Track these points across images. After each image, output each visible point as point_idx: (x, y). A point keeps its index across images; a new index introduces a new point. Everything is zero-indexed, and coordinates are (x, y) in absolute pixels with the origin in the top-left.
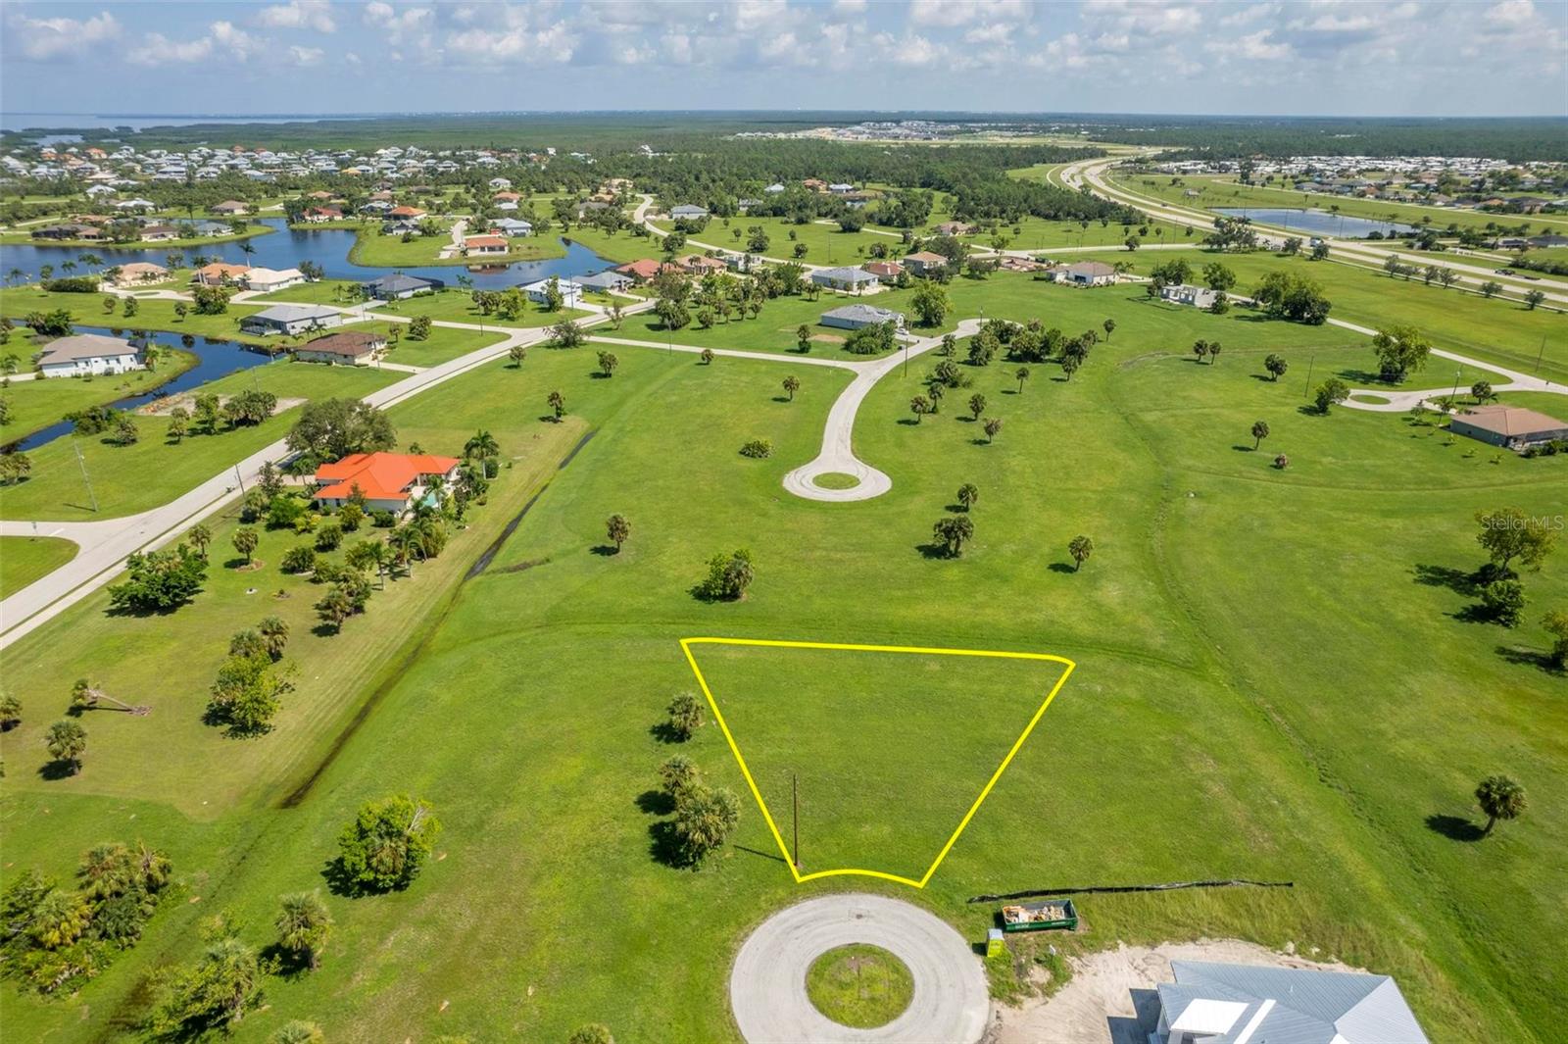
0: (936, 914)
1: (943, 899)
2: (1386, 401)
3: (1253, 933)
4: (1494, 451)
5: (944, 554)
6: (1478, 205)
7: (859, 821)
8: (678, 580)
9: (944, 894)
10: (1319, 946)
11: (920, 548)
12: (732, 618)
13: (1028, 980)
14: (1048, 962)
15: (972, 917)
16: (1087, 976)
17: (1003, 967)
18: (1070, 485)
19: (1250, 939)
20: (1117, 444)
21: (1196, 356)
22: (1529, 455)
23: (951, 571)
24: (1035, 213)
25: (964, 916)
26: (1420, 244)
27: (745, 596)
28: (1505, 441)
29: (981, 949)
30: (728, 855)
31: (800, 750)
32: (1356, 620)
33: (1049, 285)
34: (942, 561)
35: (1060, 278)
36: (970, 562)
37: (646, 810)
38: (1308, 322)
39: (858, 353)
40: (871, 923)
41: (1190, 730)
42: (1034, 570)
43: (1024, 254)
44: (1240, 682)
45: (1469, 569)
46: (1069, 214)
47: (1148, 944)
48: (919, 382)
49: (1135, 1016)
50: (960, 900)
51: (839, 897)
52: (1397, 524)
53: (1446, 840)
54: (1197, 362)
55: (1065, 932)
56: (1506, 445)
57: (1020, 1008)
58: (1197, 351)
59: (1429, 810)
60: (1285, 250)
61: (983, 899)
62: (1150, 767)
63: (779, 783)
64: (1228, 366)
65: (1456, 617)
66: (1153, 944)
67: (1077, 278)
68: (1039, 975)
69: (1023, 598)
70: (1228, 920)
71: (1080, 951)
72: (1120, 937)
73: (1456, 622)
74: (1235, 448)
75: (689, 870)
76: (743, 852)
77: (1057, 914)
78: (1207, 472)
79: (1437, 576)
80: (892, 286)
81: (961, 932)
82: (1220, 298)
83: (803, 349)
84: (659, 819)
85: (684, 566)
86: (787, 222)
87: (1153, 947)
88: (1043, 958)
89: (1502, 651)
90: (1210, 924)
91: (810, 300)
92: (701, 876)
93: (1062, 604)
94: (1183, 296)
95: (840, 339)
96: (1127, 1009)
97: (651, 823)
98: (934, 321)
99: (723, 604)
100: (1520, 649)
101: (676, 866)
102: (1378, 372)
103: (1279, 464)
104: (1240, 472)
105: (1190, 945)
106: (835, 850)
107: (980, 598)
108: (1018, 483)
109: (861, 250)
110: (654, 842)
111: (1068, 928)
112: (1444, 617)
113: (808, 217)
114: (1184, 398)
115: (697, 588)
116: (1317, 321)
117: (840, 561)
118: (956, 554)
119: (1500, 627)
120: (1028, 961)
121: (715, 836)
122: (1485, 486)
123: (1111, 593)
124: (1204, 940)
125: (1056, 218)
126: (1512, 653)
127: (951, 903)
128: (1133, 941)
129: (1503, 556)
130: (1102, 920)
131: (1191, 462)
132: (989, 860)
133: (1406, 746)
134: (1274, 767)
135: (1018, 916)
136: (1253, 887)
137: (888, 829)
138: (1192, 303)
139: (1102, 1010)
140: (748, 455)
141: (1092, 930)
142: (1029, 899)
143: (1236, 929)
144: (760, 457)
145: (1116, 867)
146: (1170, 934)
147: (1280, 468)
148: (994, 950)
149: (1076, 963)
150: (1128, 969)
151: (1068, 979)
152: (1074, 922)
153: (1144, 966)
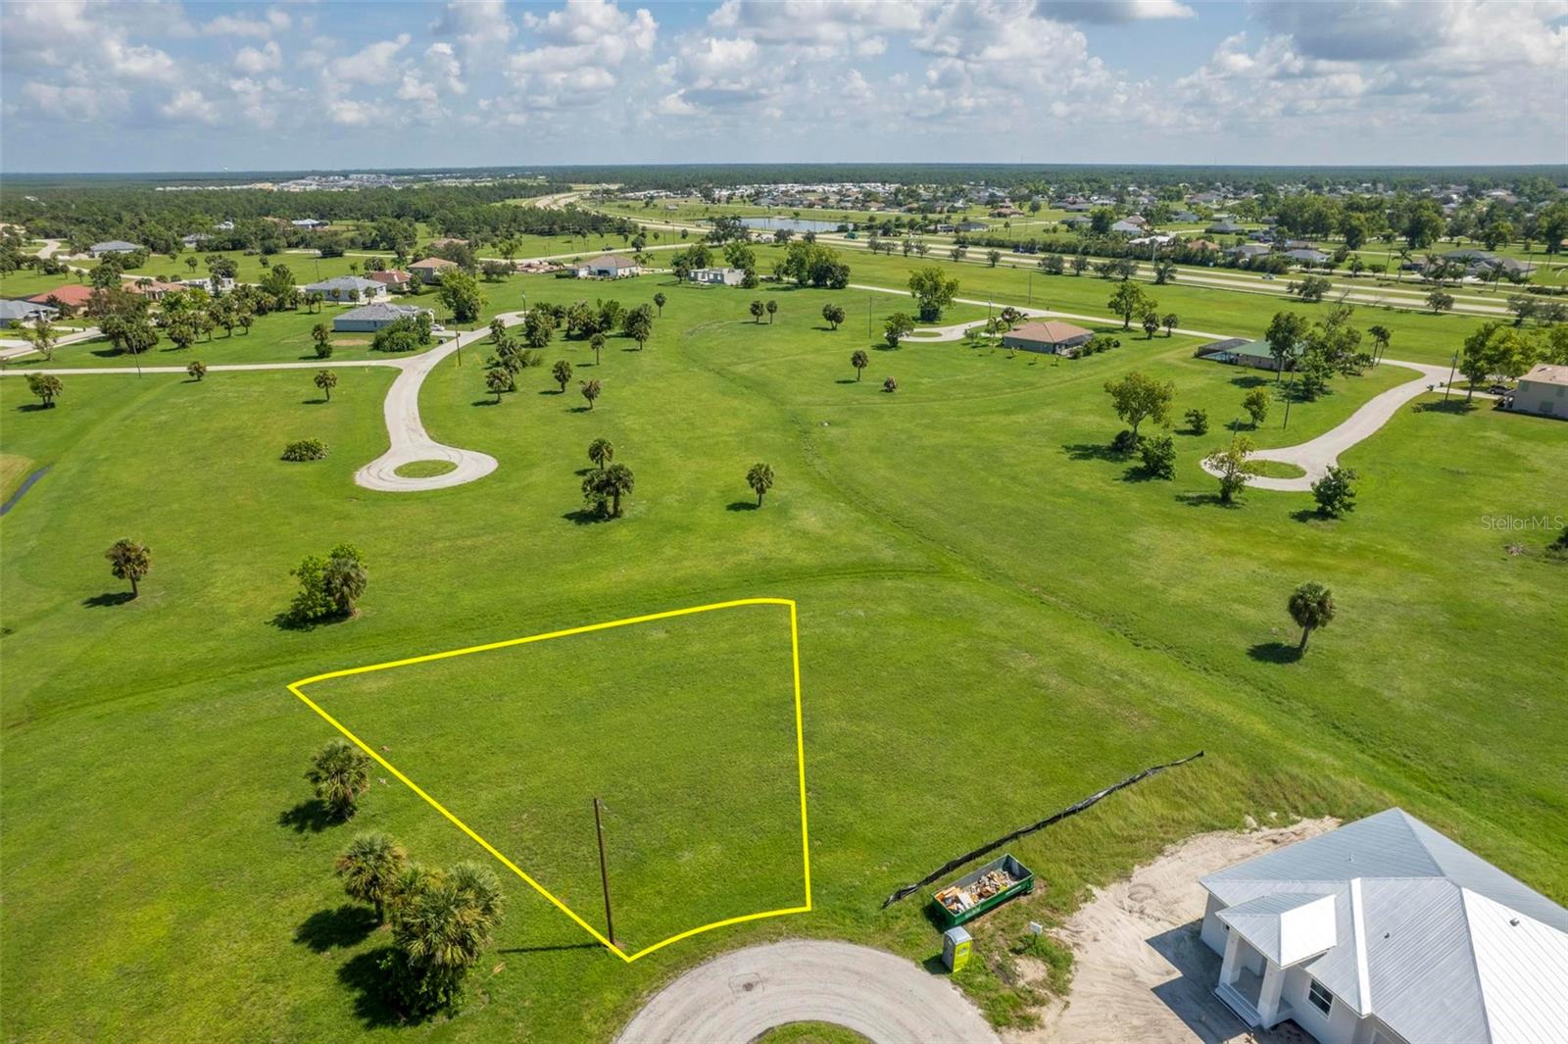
0: (850, 941)
1: (848, 916)
2: (939, 335)
3: (1210, 820)
4: (1049, 358)
5: (602, 517)
6: (903, 209)
7: (672, 850)
8: (245, 613)
9: (844, 908)
10: (1274, 808)
11: (569, 517)
12: (351, 641)
13: (1021, 983)
14: (1031, 947)
15: (897, 926)
16: (1088, 945)
17: (981, 978)
18: (699, 433)
19: (1212, 828)
20: (724, 394)
21: (754, 318)
22: (1075, 356)
23: (618, 533)
24: (529, 231)
25: (887, 929)
26: (880, 232)
27: (359, 608)
28: (1052, 348)
29: (939, 965)
30: (497, 970)
31: (535, 782)
32: (1052, 498)
33: (573, 281)
34: (602, 525)
35: (583, 273)
36: (637, 519)
37: (320, 946)
38: (833, 287)
39: (393, 350)
40: (771, 989)
41: (983, 630)
42: (712, 515)
43: (535, 261)
44: (992, 574)
45: (1106, 442)
46: (563, 228)
47: (1120, 877)
48: (479, 368)
49: (1179, 974)
50: (871, 908)
51: (700, 970)
52: (1021, 418)
53: (1279, 666)
54: (756, 323)
55: (1023, 900)
56: (1054, 352)
57: (1042, 1027)
58: (754, 313)
59: (1244, 644)
60: (776, 241)
61: (899, 896)
62: (973, 678)
63: (526, 836)
64: (786, 323)
65: (1125, 479)
66: (1125, 875)
67: (601, 272)
68: (1030, 970)
69: (717, 543)
70: (1176, 815)
71: (1056, 918)
72: (1086, 881)
73: (1127, 484)
74: (839, 382)
75: (440, 1019)
76: (517, 956)
77: (1004, 883)
78: (826, 403)
79: (1085, 452)
80: (403, 293)
81: (893, 951)
82: (749, 274)
83: (323, 353)
84: (349, 954)
85: (251, 595)
86: (251, 254)
87: (1128, 878)
88: (1020, 946)
89: (1180, 499)
90: (1161, 827)
91: (311, 313)
92: (465, 1019)
93: (759, 540)
94: (712, 277)
95: (366, 341)
96: (1160, 970)
97: (339, 964)
98: (470, 315)
99: (329, 628)
100: (1190, 495)
101: (414, 1022)
102: (918, 315)
103: (889, 387)
104: (857, 400)
105: (1161, 860)
106: (659, 902)
107: (669, 552)
108: (645, 439)
109: (353, 268)
110: (357, 994)
111: (1024, 892)
112: (1117, 482)
113: (277, 246)
114: (764, 351)
115: (281, 616)
116: (839, 284)
117: (473, 549)
118: (617, 514)
119: (1161, 481)
120: (1004, 956)
122: (1060, 383)
123: (809, 519)
124: (1169, 848)
125: (550, 233)
126: (1188, 498)
127: (859, 917)
128: (1103, 879)
129: (1135, 420)
130: (1053, 868)
131: (805, 399)
132: (871, 843)
133: (1179, 593)
134: (1086, 643)
135: (957, 900)
136: (1170, 770)
137: (715, 849)
138: (722, 282)
139: (1137, 983)
140: (295, 459)
141: (1050, 884)
142: (955, 873)
143: (1191, 822)
144: (312, 459)
145: (1020, 798)
146: (1133, 855)
147: (891, 391)
148: (961, 959)
149: (1063, 934)
150: (1123, 917)
151: (1069, 960)
152: (1030, 881)
153: (1137, 906)
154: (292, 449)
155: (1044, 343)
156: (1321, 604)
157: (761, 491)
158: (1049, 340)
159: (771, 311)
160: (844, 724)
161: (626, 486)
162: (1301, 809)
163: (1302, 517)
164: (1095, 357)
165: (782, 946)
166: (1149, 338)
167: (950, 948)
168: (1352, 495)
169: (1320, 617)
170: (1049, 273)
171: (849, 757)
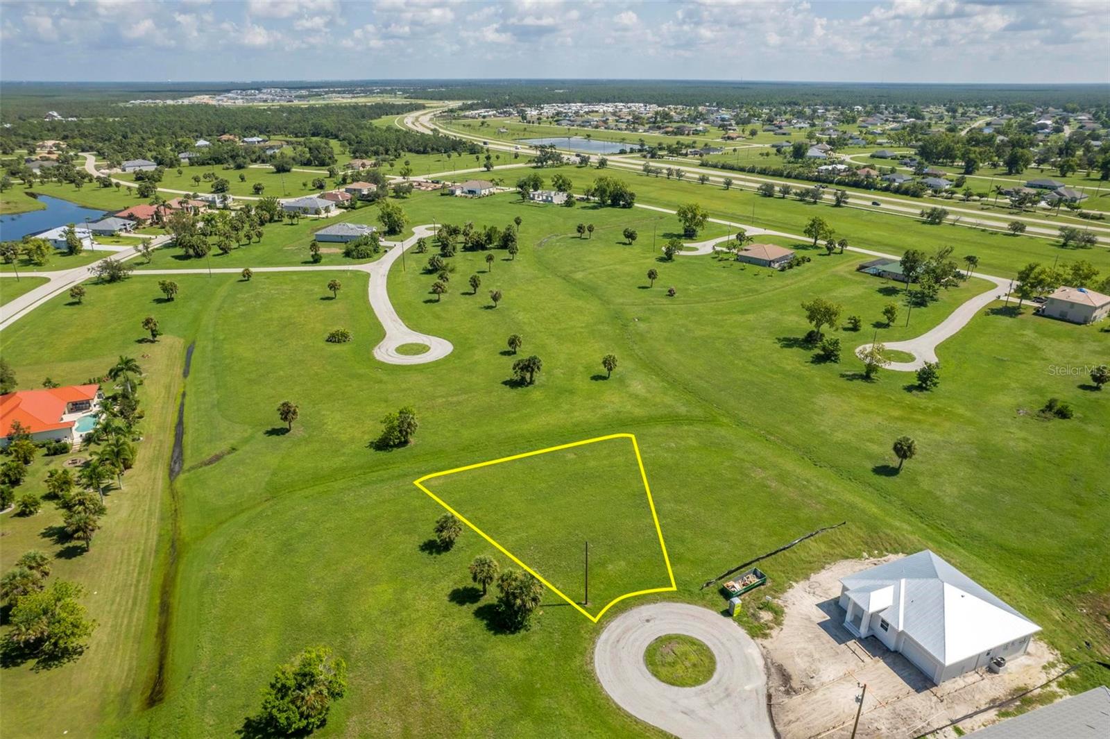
0: (688, 603)
1: (686, 594)
2: (697, 249)
3: (846, 554)
4: (766, 270)
5: (525, 384)
6: (662, 131)
7: (603, 564)
8: (352, 440)
10: (877, 549)
11: (505, 383)
12: (414, 457)
13: (762, 621)
14: (766, 607)
15: (708, 597)
16: (791, 606)
17: (745, 619)
18: (563, 325)
19: (847, 558)
20: (572, 296)
21: (579, 235)
22: (783, 270)
23: (535, 394)
24: (410, 151)
25: (703, 599)
26: (649, 155)
27: (412, 440)
28: (768, 264)
29: (727, 613)
31: (531, 532)
32: (770, 375)
33: (452, 198)
34: (525, 389)
35: (458, 192)
36: (543, 386)
37: (462, 603)
38: (624, 207)
39: (359, 258)
40: (657, 622)
41: (737, 456)
42: (583, 383)
43: (421, 178)
44: (740, 423)
45: (801, 336)
46: (433, 149)
47: (805, 578)
48: (417, 273)
49: (829, 618)
50: (697, 590)
51: (626, 614)
52: (751, 317)
53: (887, 478)
54: (580, 238)
55: (762, 587)
56: (770, 266)
57: (771, 637)
58: (579, 231)
59: (870, 466)
60: (580, 163)
61: (707, 585)
62: (733, 482)
64: (599, 238)
65: (812, 362)
66: (807, 578)
67: (471, 192)
68: (766, 616)
69: (590, 401)
70: (831, 552)
71: (777, 595)
72: (790, 580)
73: (813, 365)
74: (640, 288)
75: (523, 632)
76: (548, 608)
77: (754, 580)
78: (633, 304)
79: (789, 343)
80: (346, 208)
81: (708, 608)
82: (570, 197)
83: (316, 260)
84: (475, 606)
85: (350, 430)
86: (227, 169)
87: (808, 579)
88: (761, 606)
89: (842, 376)
90: (824, 557)
91: (292, 224)
92: (533, 633)
93: (612, 400)
94: (544, 198)
95: (338, 250)
96: (823, 616)
97: (472, 611)
98: (398, 229)
99: (399, 450)
100: (848, 373)
101: (513, 633)
102: (682, 232)
103: (671, 293)
104: (652, 302)
105: (823, 572)
106: (602, 587)
107: (566, 407)
108: (533, 329)
109: (305, 185)
110: (485, 622)
111: (763, 584)
112: (807, 364)
113: (245, 163)
114: (589, 261)
115: (372, 443)
116: (628, 205)
117: (459, 403)
118: (531, 382)
119: (833, 364)
120: (755, 610)
122: (773, 290)
123: (637, 386)
124: (827, 566)
125: (425, 152)
126: (847, 376)
127: (691, 593)
128: (797, 579)
129: (818, 325)
130: (775, 574)
131: (621, 300)
132: (692, 562)
133: (839, 436)
134: (790, 464)
135: (733, 587)
136: (829, 530)
137: (623, 563)
138: (551, 201)
139: (811, 621)
141: (774, 581)
142: (732, 575)
143: (838, 555)
144: (346, 342)
145: (759, 542)
146: (810, 569)
147: (672, 296)
148: (737, 611)
149: (780, 602)
150: (806, 595)
151: (783, 612)
152: (765, 579)
153: (812, 591)
154: (331, 335)
155: (764, 260)
156: (909, 447)
157: (610, 369)
158: (767, 258)
159: (590, 231)
162: (889, 550)
163: (910, 389)
164: (796, 270)
165: (659, 605)
166: (829, 255)
167: (732, 606)
168: (937, 378)
170: (765, 195)
171: (677, 521)
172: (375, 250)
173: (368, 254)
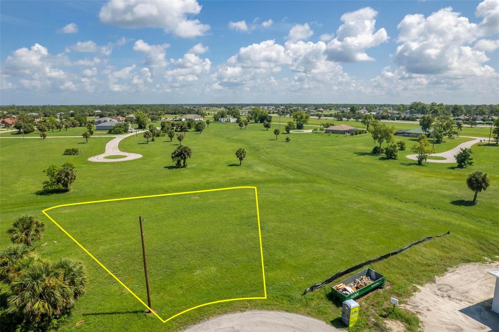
0: (287, 311)
2: (304, 131)
4: (342, 135)
5: (179, 167)
7: (190, 269)
9: (282, 295)
11: (166, 167)
14: (392, 314)
15: (313, 304)
16: (425, 312)
17: (366, 330)
18: (219, 150)
19: (469, 261)
20: (228, 142)
21: (240, 127)
22: (352, 134)
24: (168, 113)
25: (307, 305)
27: (72, 189)
29: (341, 322)
30: (77, 324)
34: (179, 170)
35: (184, 120)
36: (193, 168)
39: (115, 133)
41: (335, 196)
42: (222, 167)
43: (168, 118)
44: (335, 182)
45: (370, 151)
47: (429, 281)
50: (298, 296)
52: (336, 147)
54: (241, 129)
55: (380, 291)
56: (344, 133)
59: (448, 201)
61: (312, 289)
62: (333, 210)
63: (117, 263)
65: (379, 160)
66: (432, 280)
68: (395, 326)
69: (223, 174)
70: (447, 255)
71: (402, 299)
72: (412, 282)
73: (381, 161)
74: (271, 140)
76: (93, 317)
77: (367, 281)
78: (265, 144)
79: (361, 154)
81: (312, 316)
87: (434, 282)
88: (385, 313)
89: (402, 164)
90: (441, 260)
93: (240, 173)
94: (226, 120)
95: (108, 131)
98: (143, 126)
102: (295, 128)
104: (276, 143)
106: (180, 292)
107: (204, 176)
111: (380, 287)
112: (376, 160)
114: (243, 134)
115: (38, 191)
116: (269, 121)
118: (184, 166)
119: (394, 160)
120: (377, 319)
121: (61, 302)
122: (348, 140)
123: (260, 169)
124: (450, 269)
126: (405, 164)
127: (291, 299)
128: (420, 282)
129: (380, 141)
130: (393, 277)
131: (258, 143)
132: (295, 267)
133: (412, 187)
134: (380, 200)
135: (345, 290)
136: (437, 239)
137: (213, 269)
138: (229, 121)
140: (67, 155)
141: (392, 284)
142: (341, 278)
143: (456, 258)
144: (74, 154)
145: (366, 249)
146: (432, 271)
147: (288, 141)
148: (354, 318)
149: (408, 307)
150: (440, 299)
151: (418, 321)
152: (383, 280)
153: (445, 294)
154: (67, 151)
155: (341, 131)
156: (483, 180)
157: (241, 159)
158: (342, 130)
159: (246, 125)
160: (277, 224)
161: (188, 154)
163: (453, 168)
164: (359, 135)
165: (248, 313)
167: (347, 312)
168: (472, 159)
169: (484, 185)
170: (338, 120)
171: (281, 235)
172: (125, 131)
173: (120, 132)
